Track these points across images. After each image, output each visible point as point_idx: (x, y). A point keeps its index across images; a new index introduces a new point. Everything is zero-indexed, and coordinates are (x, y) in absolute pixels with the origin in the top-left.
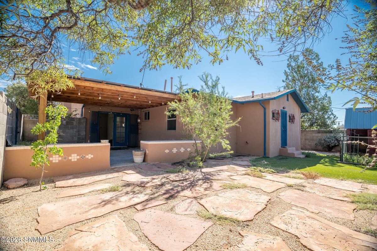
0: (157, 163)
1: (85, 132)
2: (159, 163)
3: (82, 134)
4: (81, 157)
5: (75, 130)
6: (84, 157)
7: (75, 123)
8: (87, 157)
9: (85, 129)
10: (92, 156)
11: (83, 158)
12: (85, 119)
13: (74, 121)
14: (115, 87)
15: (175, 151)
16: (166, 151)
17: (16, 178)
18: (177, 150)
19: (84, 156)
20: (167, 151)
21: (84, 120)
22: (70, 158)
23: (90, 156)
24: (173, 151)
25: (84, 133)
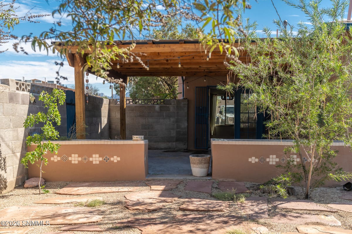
0: (231, 180)
1: (186, 121)
2: (234, 180)
3: (183, 126)
4: (105, 159)
5: (172, 119)
6: (108, 159)
7: (172, 108)
8: (112, 159)
9: (186, 118)
10: (119, 159)
11: (107, 161)
12: (187, 100)
13: (171, 104)
14: (170, 47)
15: (273, 160)
16: (250, 160)
17: (37, 178)
18: (278, 160)
19: (108, 157)
20: (253, 160)
21: (185, 103)
22: (91, 159)
23: (115, 159)
24: (268, 160)
25: (186, 124)
